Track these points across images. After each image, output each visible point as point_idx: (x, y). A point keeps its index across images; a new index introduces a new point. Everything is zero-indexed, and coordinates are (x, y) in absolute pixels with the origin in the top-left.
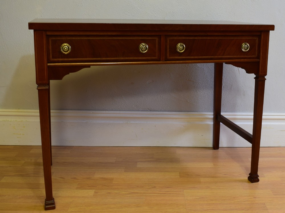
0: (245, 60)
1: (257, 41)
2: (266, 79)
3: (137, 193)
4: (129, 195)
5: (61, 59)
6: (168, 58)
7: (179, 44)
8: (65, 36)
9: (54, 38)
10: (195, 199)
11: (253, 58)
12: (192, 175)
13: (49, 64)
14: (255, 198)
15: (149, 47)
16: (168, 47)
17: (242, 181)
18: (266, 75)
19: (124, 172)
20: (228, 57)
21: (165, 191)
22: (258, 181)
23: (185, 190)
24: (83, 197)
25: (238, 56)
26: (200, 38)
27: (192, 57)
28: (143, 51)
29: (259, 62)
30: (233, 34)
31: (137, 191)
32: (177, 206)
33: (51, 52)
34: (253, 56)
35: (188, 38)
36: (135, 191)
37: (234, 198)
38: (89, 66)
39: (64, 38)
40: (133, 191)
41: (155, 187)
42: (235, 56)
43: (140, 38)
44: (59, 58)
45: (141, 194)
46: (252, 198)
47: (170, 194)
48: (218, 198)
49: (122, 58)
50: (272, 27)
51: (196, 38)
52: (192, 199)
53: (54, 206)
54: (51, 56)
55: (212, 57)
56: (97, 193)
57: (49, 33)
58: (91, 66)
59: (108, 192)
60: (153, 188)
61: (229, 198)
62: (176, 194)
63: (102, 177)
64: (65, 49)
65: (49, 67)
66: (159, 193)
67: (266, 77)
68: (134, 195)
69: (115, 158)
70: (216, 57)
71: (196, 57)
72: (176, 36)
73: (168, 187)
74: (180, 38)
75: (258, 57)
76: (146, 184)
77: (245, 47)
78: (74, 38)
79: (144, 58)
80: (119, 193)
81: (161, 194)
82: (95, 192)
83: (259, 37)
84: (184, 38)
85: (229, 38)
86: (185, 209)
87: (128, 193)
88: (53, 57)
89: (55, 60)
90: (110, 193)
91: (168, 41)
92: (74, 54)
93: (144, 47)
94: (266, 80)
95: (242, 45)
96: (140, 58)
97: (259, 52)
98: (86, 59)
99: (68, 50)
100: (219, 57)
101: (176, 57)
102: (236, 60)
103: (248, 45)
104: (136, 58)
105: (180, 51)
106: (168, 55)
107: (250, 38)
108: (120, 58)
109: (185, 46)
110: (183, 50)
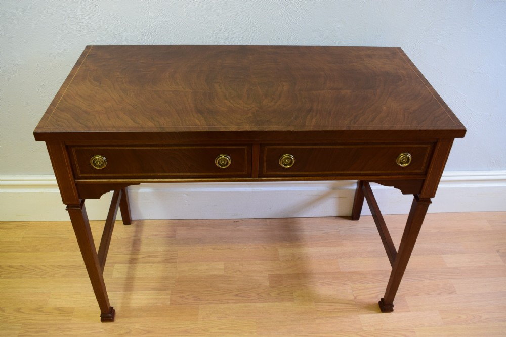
1: (428, 150)
5: (93, 175)
6: (265, 173)
7: (284, 156)
8: (96, 146)
9: (79, 148)
11: (415, 174)
13: (76, 181)
15: (232, 159)
16: (265, 159)
18: (433, 196)
20: (370, 172)
22: (391, 311)
25: (389, 172)
26: (324, 146)
27: (307, 173)
28: (222, 166)
29: (424, 181)
33: (77, 165)
34: (416, 171)
38: (137, 184)
39: (94, 148)
42: (383, 172)
43: (217, 147)
44: (91, 173)
49: (189, 174)
51: (315, 147)
55: (342, 172)
57: (68, 143)
58: (141, 184)
64: (97, 162)
65: (77, 184)
67: (432, 199)
71: (313, 173)
72: (279, 144)
74: (287, 147)
75: (426, 173)
77: (404, 159)
78: (109, 148)
79: (224, 174)
83: (434, 145)
84: (293, 147)
85: (375, 146)
89: (86, 175)
91: (265, 152)
92: (112, 168)
93: (223, 159)
94: (430, 204)
95: (398, 155)
96: (218, 174)
97: (428, 166)
98: (131, 175)
99: (102, 165)
100: (354, 172)
101: (278, 173)
102: (384, 177)
103: (409, 155)
104: (211, 174)
105: (284, 166)
106: (265, 170)
107: (416, 146)
108: (185, 174)
109: (295, 158)
110: (289, 165)
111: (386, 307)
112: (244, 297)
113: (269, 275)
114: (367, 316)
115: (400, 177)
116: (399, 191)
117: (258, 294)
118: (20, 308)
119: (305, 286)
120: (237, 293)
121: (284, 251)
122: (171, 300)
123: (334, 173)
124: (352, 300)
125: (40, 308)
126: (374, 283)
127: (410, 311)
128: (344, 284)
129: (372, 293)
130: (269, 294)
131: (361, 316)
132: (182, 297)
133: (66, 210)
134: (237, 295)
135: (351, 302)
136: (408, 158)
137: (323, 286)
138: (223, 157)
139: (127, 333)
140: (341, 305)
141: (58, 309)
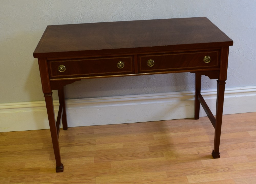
0: (207, 69)
1: (218, 54)
2: (226, 83)
5: (59, 76)
6: (141, 71)
7: (150, 60)
8: (61, 60)
9: (53, 62)
13: (50, 80)
15: (125, 64)
16: (140, 63)
18: (226, 80)
20: (192, 67)
22: (219, 157)
25: (201, 67)
27: (161, 69)
28: (120, 68)
29: (219, 71)
30: (195, 50)
33: (51, 71)
34: (214, 66)
35: (156, 55)
42: (198, 67)
43: (118, 58)
44: (57, 75)
49: (104, 73)
50: (231, 43)
51: (163, 55)
53: (62, 170)
54: (52, 74)
57: (48, 59)
58: (81, 80)
64: (61, 69)
65: (51, 81)
67: (225, 81)
70: (181, 68)
71: (164, 69)
72: (146, 55)
74: (150, 56)
75: (219, 67)
77: (207, 59)
78: (67, 61)
79: (121, 72)
83: (220, 51)
84: (153, 56)
85: (192, 53)
89: (55, 76)
91: (140, 59)
92: (68, 72)
95: (204, 58)
96: (118, 72)
97: (219, 63)
98: (77, 75)
99: (63, 70)
100: (184, 68)
101: (147, 70)
102: (199, 70)
103: (209, 57)
104: (115, 72)
105: (150, 66)
106: (141, 69)
107: (211, 52)
108: (103, 73)
109: (154, 62)
110: (152, 65)
111: (216, 154)
112: (135, 157)
113: (149, 146)
114: (206, 160)
116: (208, 78)
117: (143, 155)
118: (9, 170)
119: (169, 150)
120: (131, 155)
121: (156, 136)
122: (94, 161)
123: (174, 69)
124: (197, 154)
125: (21, 169)
126: (209, 146)
127: (230, 157)
128: (192, 148)
129: (208, 151)
130: (149, 155)
131: (202, 161)
132: (100, 159)
133: (44, 96)
134: (131, 156)
135: (196, 155)
137: (180, 149)
139: (71, 176)
140: (190, 157)
141: (31, 169)
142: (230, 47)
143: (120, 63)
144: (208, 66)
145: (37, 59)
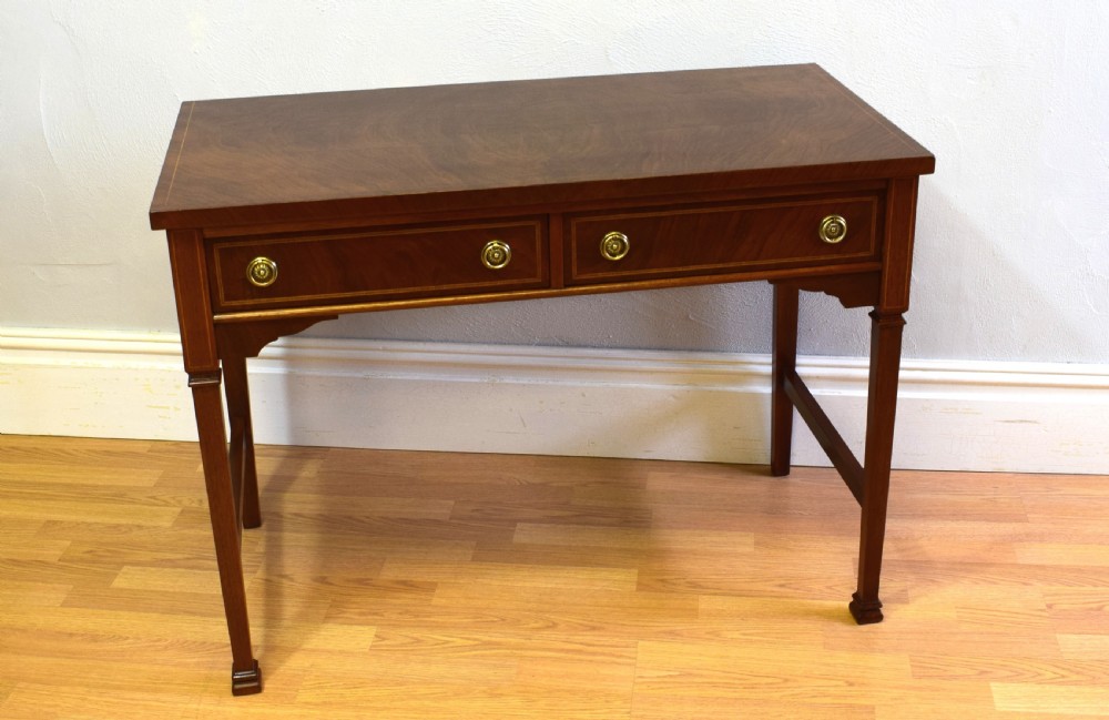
1: (875, 207)
2: (905, 323)
3: (498, 645)
4: (474, 653)
5: (249, 302)
6: (575, 277)
7: (609, 236)
8: (259, 237)
9: (227, 245)
10: (666, 680)
11: (862, 260)
12: (674, 584)
13: (216, 317)
14: (851, 684)
15: (512, 250)
16: (574, 244)
17: (829, 616)
18: (906, 309)
19: (473, 560)
20: (773, 261)
21: (581, 644)
22: (878, 618)
23: (641, 643)
24: (341, 652)
25: (809, 259)
26: (680, 212)
27: (655, 271)
28: (496, 264)
29: (880, 273)
30: (788, 194)
31: (498, 640)
32: (607, 702)
33: (220, 281)
34: (861, 254)
35: (637, 216)
36: (494, 639)
37: (786, 680)
38: (333, 316)
39: (254, 243)
40: (486, 638)
41: (554, 626)
42: (798, 259)
43: (484, 226)
44: (245, 298)
45: (508, 651)
46: (839, 683)
47: (594, 654)
48: (735, 679)
49: (432, 288)
50: (927, 163)
51: (664, 214)
52: (658, 677)
53: (257, 684)
54: (222, 295)
55: (720, 266)
56: (384, 639)
57: (209, 234)
58: (340, 316)
59: (412, 638)
60: (548, 627)
61: (770, 680)
62: (613, 655)
63: (403, 576)
64: (259, 273)
65: (218, 324)
66: (562, 650)
67: (905, 315)
68: (488, 652)
69: (452, 503)
70: (732, 265)
71: (666, 270)
72: (597, 213)
73: (594, 628)
74: (612, 217)
75: (879, 257)
76: (529, 610)
77: (833, 227)
78: (282, 241)
79: (499, 283)
80: (447, 642)
81: (568, 651)
82: (376, 636)
83: (883, 195)
84: (623, 216)
85: (775, 205)
86: (629, 713)
87: (471, 642)
88: (228, 298)
89: (235, 303)
90: (418, 641)
91: (574, 230)
92: (287, 285)
93: (496, 250)
94: (905, 326)
95: (819, 224)
96: (487, 284)
97: (881, 242)
98: (323, 296)
99: (268, 279)
100: (744, 264)
101: (600, 275)
102: (801, 270)
103: (842, 221)
104: (475, 285)
105: (610, 257)
106: (575, 270)
107: (850, 200)
108: (425, 288)
109: (629, 239)
110: (621, 252)
111: (866, 608)
115: (833, 267)
116: (835, 301)
123: (705, 267)
133: (189, 385)
136: (840, 224)
138: (496, 245)
142: (923, 178)
143: (494, 248)
144: (835, 257)
145: (162, 234)
